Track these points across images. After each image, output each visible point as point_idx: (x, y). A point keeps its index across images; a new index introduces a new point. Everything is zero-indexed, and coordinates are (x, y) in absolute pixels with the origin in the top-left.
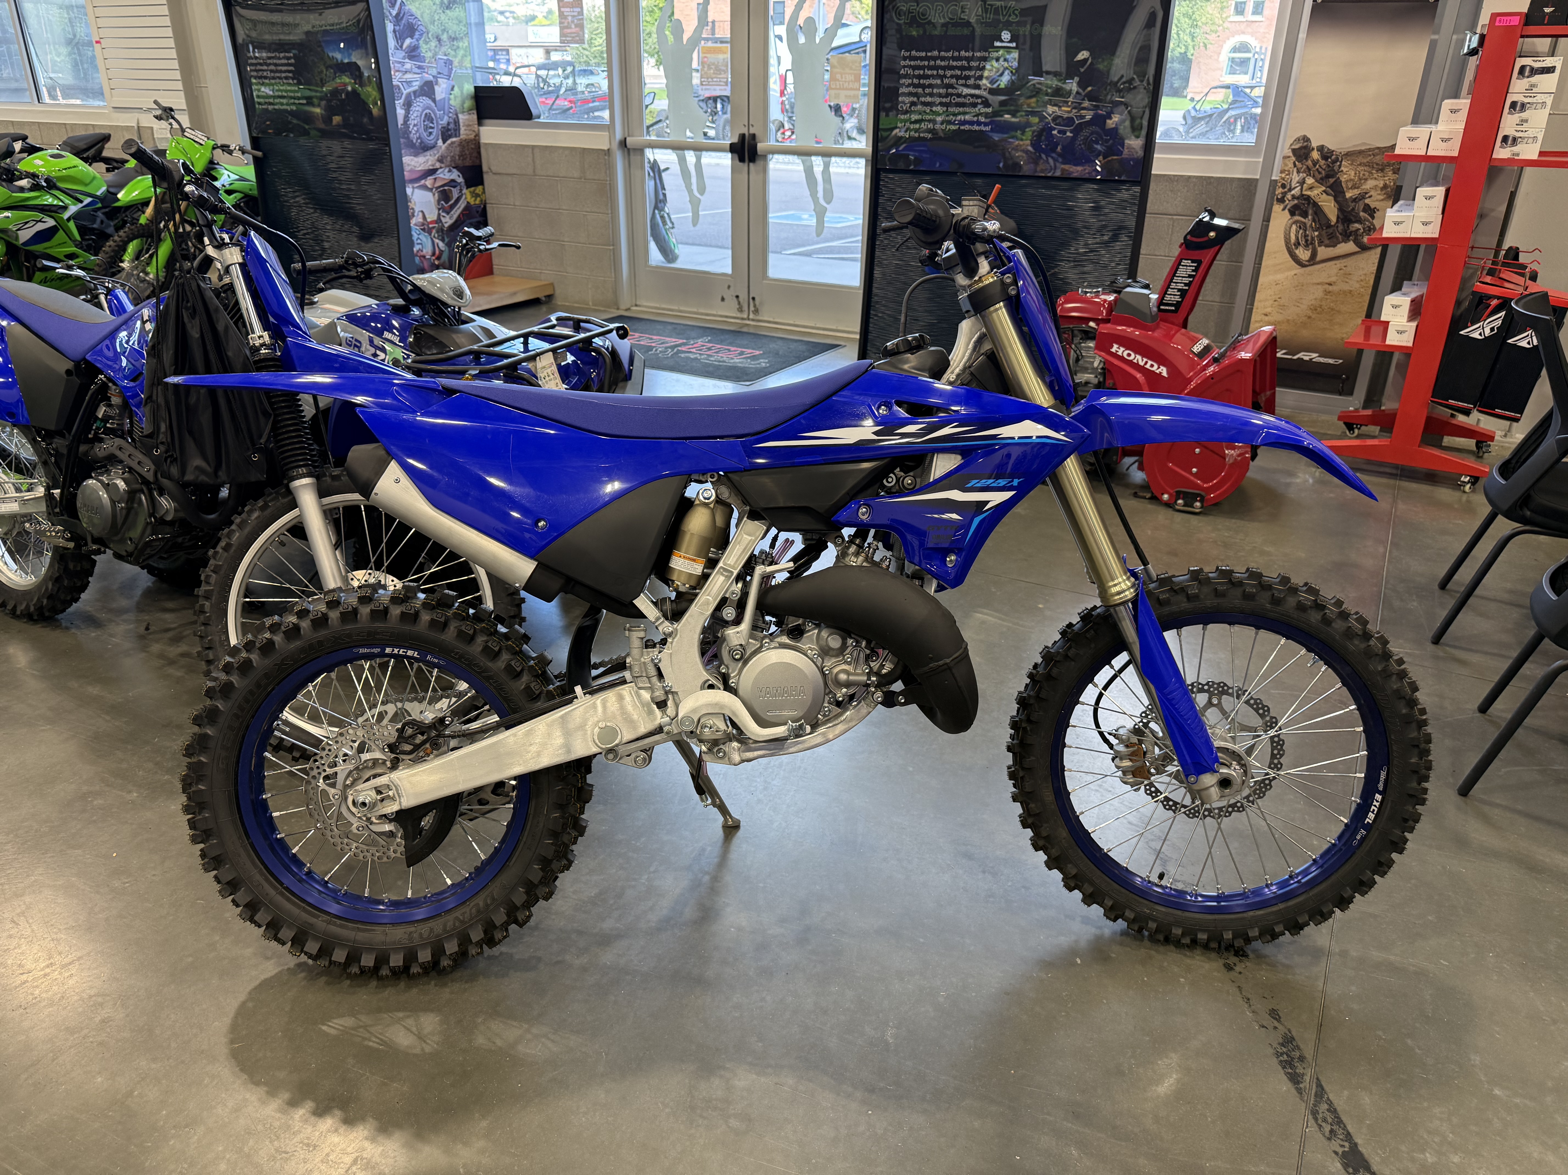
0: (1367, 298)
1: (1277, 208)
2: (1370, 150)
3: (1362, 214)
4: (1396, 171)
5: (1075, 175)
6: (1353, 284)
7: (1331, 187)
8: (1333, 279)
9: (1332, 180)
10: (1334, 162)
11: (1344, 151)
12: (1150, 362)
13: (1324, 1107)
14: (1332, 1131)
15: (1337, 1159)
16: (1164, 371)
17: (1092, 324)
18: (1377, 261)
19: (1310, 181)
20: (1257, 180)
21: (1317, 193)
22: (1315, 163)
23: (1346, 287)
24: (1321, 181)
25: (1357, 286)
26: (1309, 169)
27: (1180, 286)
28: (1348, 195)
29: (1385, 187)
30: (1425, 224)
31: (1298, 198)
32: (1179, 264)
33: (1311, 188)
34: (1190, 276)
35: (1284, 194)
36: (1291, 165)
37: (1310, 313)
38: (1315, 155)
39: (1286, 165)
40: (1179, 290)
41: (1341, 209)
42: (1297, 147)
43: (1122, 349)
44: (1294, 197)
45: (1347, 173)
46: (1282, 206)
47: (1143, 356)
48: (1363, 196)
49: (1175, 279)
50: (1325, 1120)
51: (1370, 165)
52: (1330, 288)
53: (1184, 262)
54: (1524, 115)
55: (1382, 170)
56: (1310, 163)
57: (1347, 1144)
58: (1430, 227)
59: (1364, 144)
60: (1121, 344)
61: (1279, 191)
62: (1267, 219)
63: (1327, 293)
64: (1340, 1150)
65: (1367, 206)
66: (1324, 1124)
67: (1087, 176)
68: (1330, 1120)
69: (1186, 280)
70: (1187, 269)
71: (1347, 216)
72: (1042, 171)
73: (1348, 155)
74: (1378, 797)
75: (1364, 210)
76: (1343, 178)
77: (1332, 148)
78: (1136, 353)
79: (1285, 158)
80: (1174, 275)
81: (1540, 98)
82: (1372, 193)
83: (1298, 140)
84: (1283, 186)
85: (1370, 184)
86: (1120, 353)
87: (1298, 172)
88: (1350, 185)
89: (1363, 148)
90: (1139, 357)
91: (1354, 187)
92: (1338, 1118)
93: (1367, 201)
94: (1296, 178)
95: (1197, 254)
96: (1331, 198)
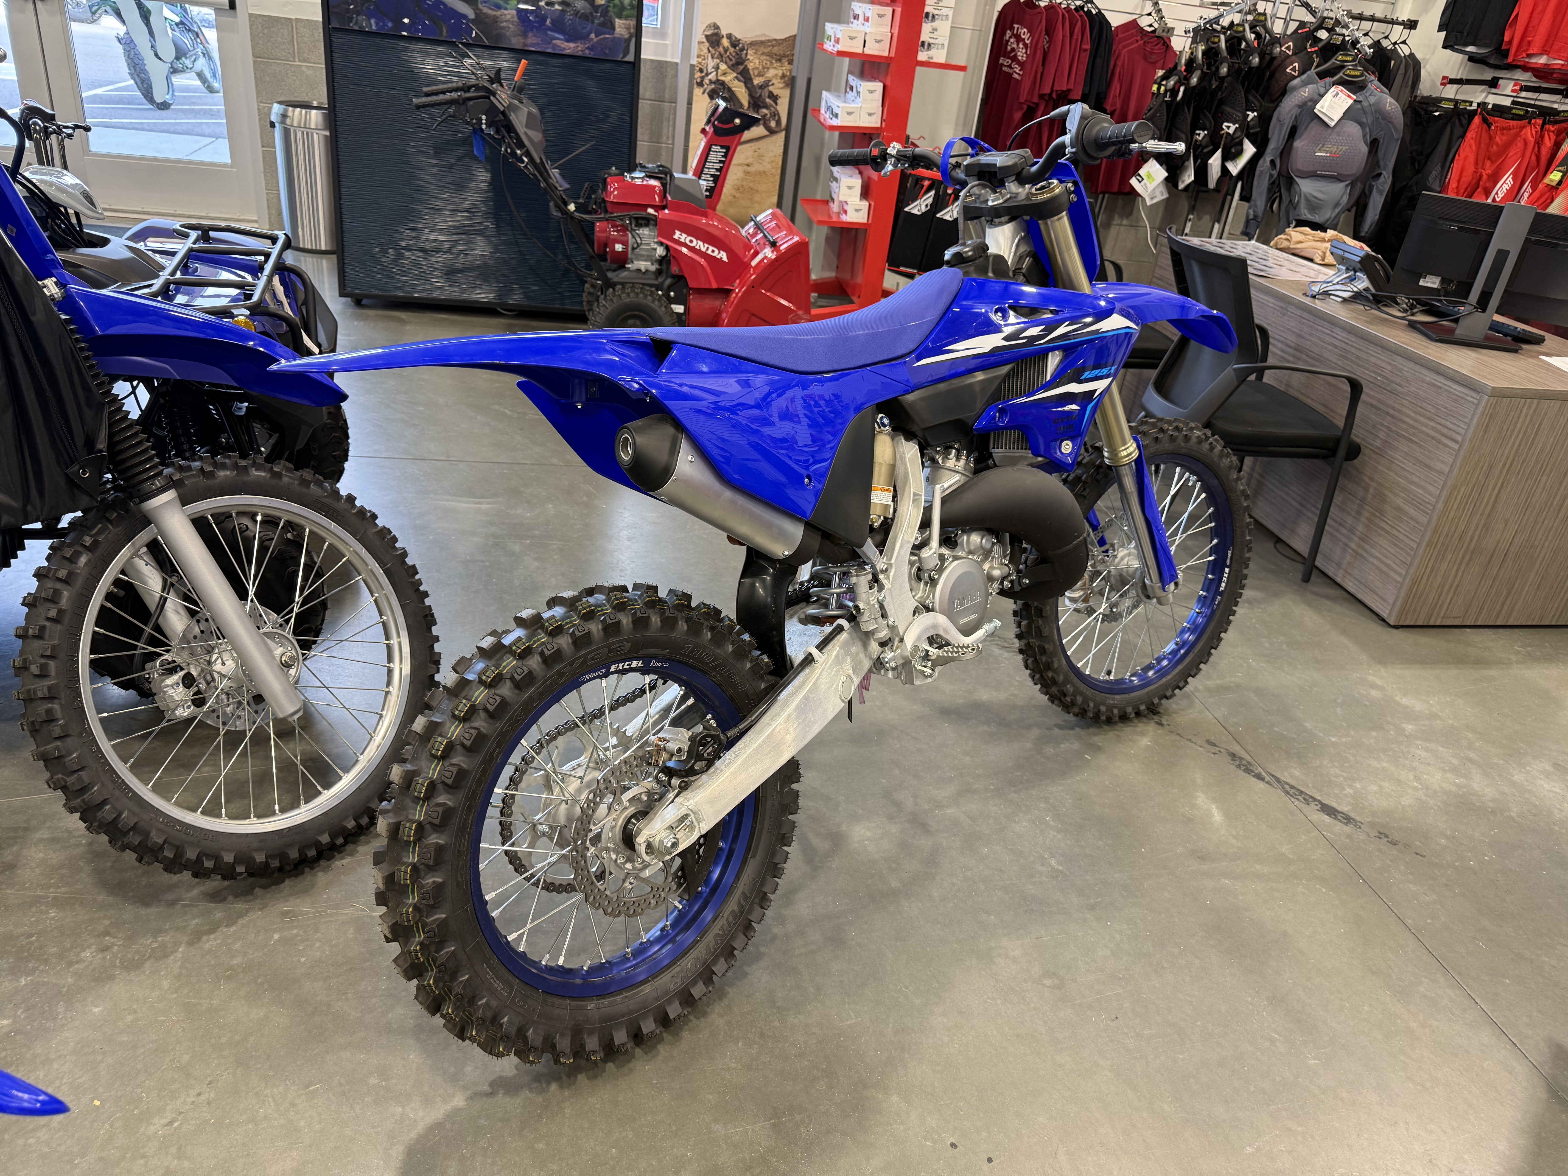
0: (778, 178)
1: (697, 91)
2: (769, 41)
3: (768, 100)
4: (791, 62)
5: (568, 52)
6: (766, 166)
7: (741, 73)
8: (750, 161)
9: (741, 67)
10: (742, 50)
11: (749, 40)
12: (711, 248)
13: (1287, 787)
15: (1322, 813)
16: (723, 256)
17: (651, 211)
18: (782, 144)
19: (723, 67)
20: (677, 64)
21: (730, 78)
22: (726, 50)
23: (760, 168)
24: (733, 67)
25: (769, 166)
26: (721, 56)
27: (713, 172)
28: (756, 81)
29: (783, 76)
30: (870, 114)
31: (714, 83)
32: (710, 150)
33: (724, 74)
34: (720, 162)
35: (703, 78)
36: (706, 51)
37: (734, 192)
38: (725, 42)
39: (701, 50)
40: (712, 175)
41: (751, 95)
42: (709, 33)
43: (684, 236)
44: (711, 82)
45: (753, 61)
46: (701, 90)
47: (704, 242)
48: (766, 84)
49: (708, 165)
51: (770, 55)
52: (749, 169)
53: (714, 148)
54: (934, 24)
55: (780, 60)
56: (721, 49)
57: (1317, 803)
58: (874, 117)
59: (764, 35)
60: (682, 231)
61: (698, 75)
62: (690, 103)
63: (747, 173)
65: (771, 93)
66: (1297, 797)
67: (580, 54)
69: (718, 166)
70: (716, 155)
71: (756, 103)
72: (533, 45)
73: (752, 44)
74: (1227, 570)
75: (769, 97)
76: (750, 66)
77: (739, 37)
78: (697, 239)
79: (700, 43)
80: (706, 161)
81: (945, 11)
82: (774, 81)
83: (709, 26)
84: (701, 71)
85: (771, 73)
86: (682, 240)
87: (713, 58)
88: (756, 72)
89: (763, 39)
90: (700, 243)
91: (760, 75)
92: (1298, 790)
93: (771, 88)
94: (711, 63)
95: (725, 140)
96: (742, 84)
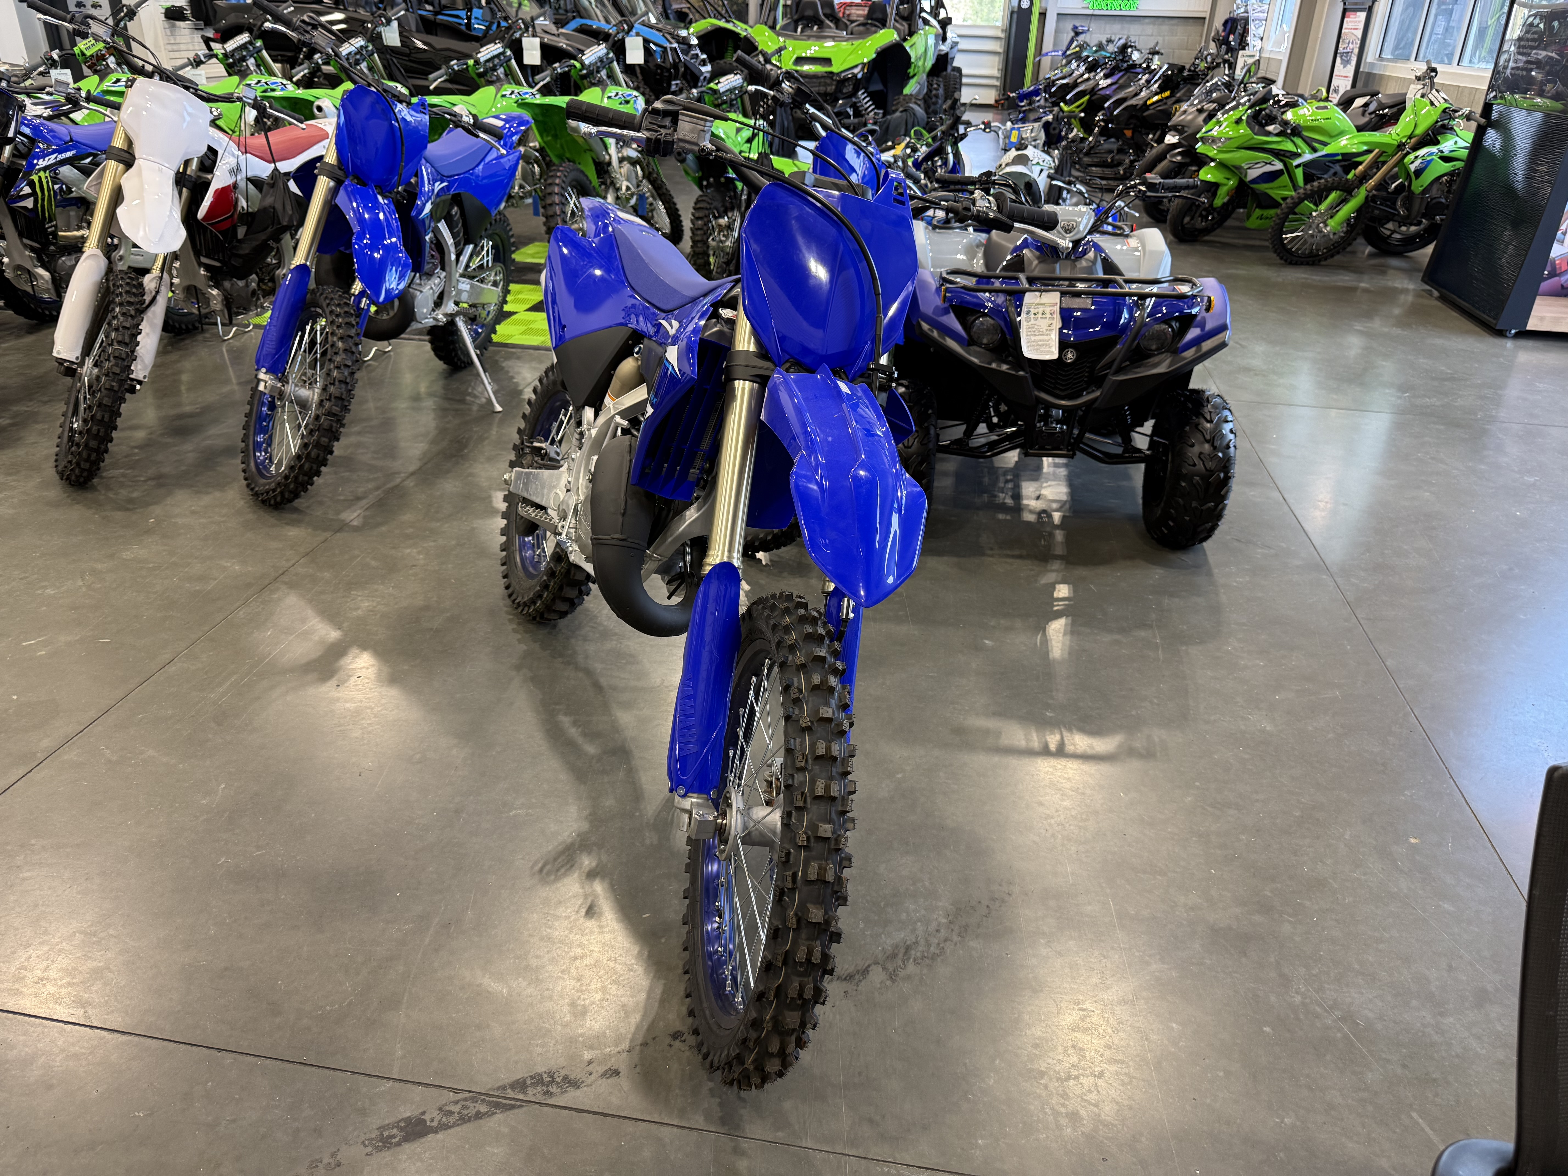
13: (483, 1109)
14: (451, 1113)
15: (417, 1113)
50: (464, 1107)
57: (435, 1124)
64: (427, 1117)
66: (459, 1106)
68: (465, 1112)
92: (469, 1120)
